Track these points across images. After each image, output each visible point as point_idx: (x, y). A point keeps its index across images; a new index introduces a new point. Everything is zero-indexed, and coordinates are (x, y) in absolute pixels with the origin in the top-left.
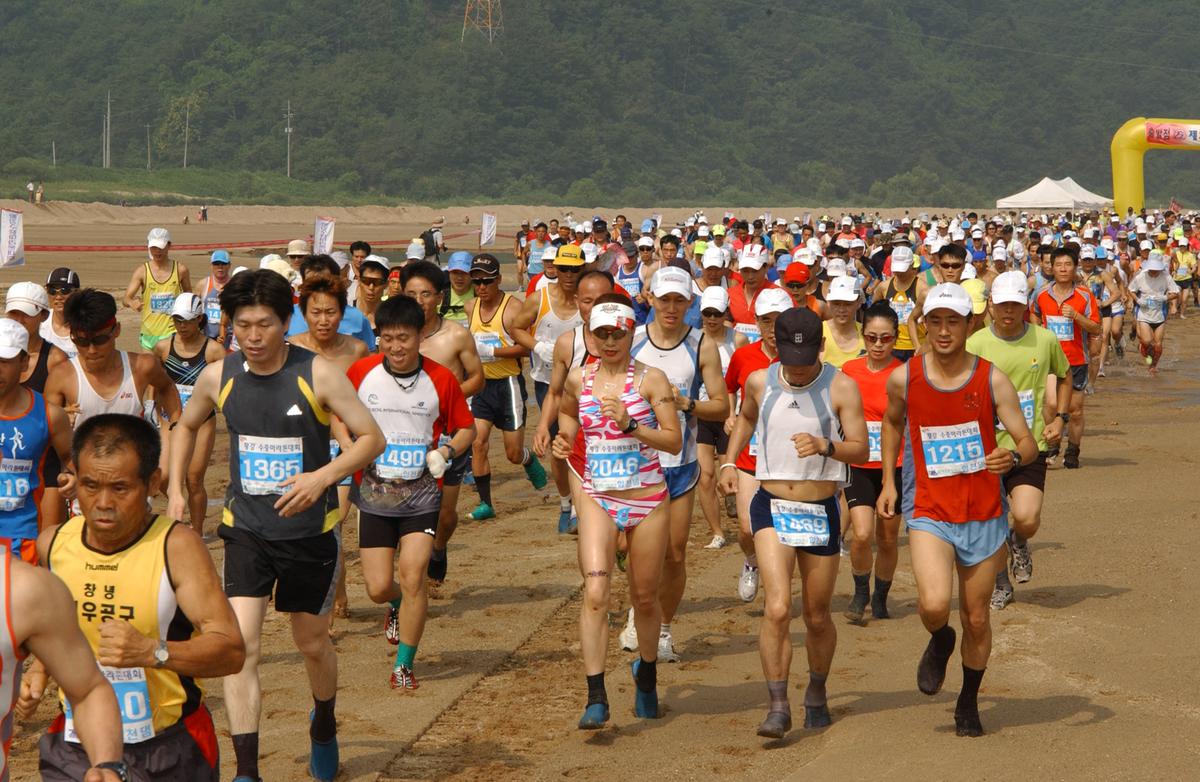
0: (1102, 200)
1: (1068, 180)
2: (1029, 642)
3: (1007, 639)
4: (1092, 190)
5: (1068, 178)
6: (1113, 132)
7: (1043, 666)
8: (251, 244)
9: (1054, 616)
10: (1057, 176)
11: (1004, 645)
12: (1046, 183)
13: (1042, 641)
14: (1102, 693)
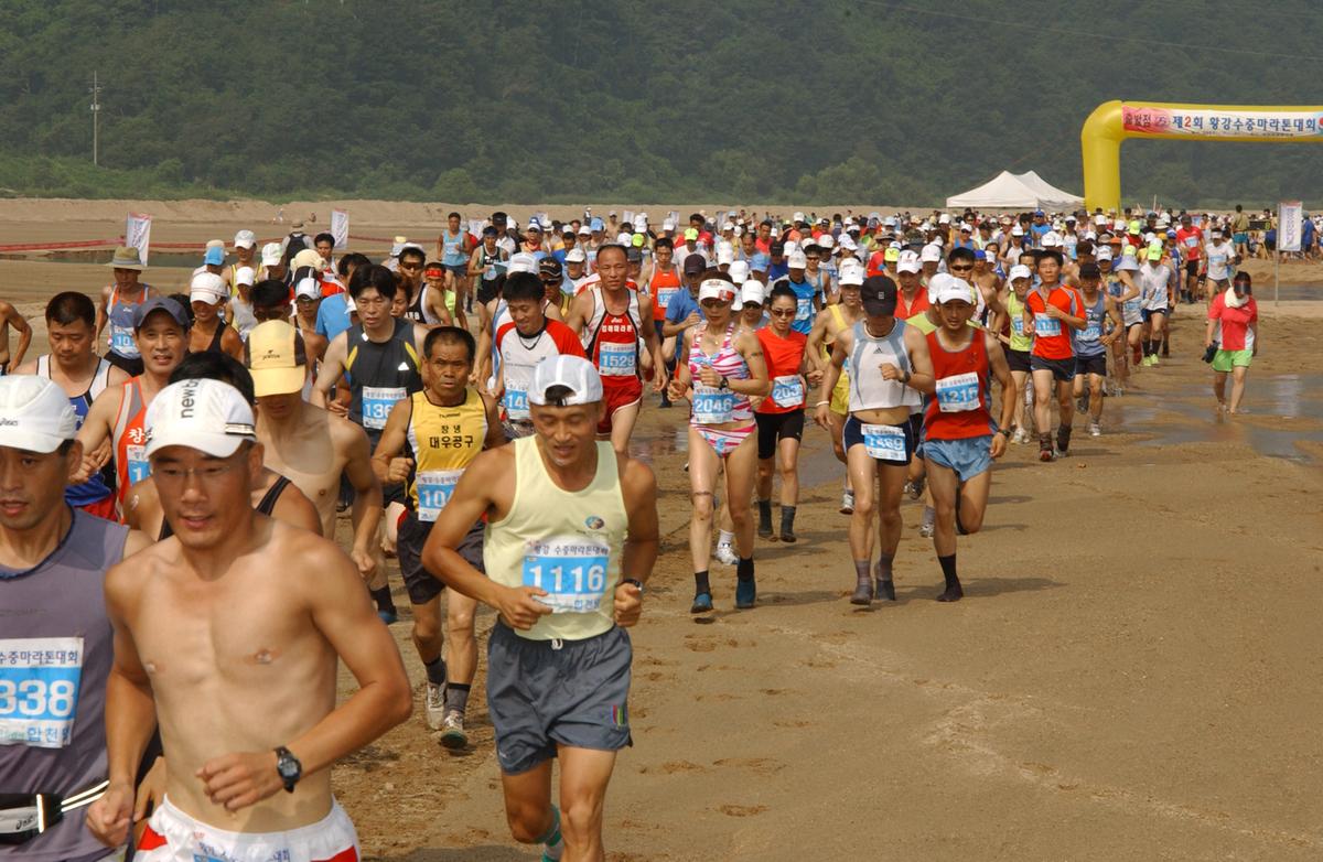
0: (1071, 199)
1: (1031, 175)
2: (976, 727)
3: (950, 723)
4: (1059, 186)
5: (1031, 172)
6: (1084, 116)
7: (992, 756)
8: (50, 246)
9: (1007, 696)
10: (1018, 170)
11: (948, 731)
12: (1005, 177)
13: (992, 725)
14: (1062, 787)
